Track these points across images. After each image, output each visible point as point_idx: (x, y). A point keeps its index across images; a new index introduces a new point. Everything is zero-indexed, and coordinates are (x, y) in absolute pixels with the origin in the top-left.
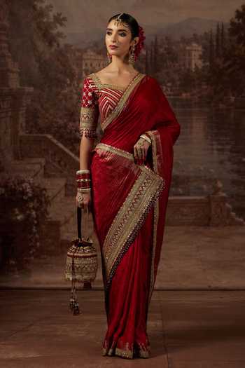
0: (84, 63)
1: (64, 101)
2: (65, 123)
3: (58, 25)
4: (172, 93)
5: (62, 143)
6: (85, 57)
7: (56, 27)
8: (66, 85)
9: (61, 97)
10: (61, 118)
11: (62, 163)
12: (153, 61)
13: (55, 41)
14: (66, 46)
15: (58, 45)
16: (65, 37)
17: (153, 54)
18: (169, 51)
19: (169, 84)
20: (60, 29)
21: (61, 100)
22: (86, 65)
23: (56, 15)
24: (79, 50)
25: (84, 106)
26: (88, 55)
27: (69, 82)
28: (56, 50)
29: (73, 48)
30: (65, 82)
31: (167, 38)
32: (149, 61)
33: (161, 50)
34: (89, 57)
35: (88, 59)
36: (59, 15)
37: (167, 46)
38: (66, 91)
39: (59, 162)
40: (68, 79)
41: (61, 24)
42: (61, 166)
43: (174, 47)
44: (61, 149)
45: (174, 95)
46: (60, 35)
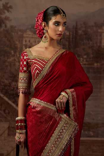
0: (24, 39)
1: (9, 67)
2: (9, 83)
3: (6, 11)
4: (87, 63)
5: (7, 97)
6: (25, 35)
7: (5, 13)
8: (11, 56)
9: (7, 64)
10: (6, 79)
11: (7, 111)
12: (74, 40)
13: (4, 23)
14: (12, 27)
15: (6, 26)
16: (11, 20)
17: (74, 34)
18: (86, 33)
19: (85, 57)
20: (7, 14)
21: (7, 66)
22: (26, 41)
23: (4, 3)
24: (20, 31)
25: (21, 72)
26: (27, 34)
27: (13, 53)
28: (4, 30)
29: (16, 29)
30: (10, 53)
31: (84, 23)
32: (71, 40)
33: (80, 32)
34: (28, 36)
35: (27, 37)
36: (7, 4)
37: (84, 29)
38: (11, 59)
39: (4, 111)
40: (12, 51)
41: (8, 11)
42: (5, 113)
43: (89, 30)
44: (6, 101)
45: (88, 64)
46: (7, 18)
